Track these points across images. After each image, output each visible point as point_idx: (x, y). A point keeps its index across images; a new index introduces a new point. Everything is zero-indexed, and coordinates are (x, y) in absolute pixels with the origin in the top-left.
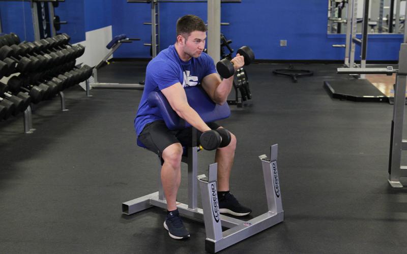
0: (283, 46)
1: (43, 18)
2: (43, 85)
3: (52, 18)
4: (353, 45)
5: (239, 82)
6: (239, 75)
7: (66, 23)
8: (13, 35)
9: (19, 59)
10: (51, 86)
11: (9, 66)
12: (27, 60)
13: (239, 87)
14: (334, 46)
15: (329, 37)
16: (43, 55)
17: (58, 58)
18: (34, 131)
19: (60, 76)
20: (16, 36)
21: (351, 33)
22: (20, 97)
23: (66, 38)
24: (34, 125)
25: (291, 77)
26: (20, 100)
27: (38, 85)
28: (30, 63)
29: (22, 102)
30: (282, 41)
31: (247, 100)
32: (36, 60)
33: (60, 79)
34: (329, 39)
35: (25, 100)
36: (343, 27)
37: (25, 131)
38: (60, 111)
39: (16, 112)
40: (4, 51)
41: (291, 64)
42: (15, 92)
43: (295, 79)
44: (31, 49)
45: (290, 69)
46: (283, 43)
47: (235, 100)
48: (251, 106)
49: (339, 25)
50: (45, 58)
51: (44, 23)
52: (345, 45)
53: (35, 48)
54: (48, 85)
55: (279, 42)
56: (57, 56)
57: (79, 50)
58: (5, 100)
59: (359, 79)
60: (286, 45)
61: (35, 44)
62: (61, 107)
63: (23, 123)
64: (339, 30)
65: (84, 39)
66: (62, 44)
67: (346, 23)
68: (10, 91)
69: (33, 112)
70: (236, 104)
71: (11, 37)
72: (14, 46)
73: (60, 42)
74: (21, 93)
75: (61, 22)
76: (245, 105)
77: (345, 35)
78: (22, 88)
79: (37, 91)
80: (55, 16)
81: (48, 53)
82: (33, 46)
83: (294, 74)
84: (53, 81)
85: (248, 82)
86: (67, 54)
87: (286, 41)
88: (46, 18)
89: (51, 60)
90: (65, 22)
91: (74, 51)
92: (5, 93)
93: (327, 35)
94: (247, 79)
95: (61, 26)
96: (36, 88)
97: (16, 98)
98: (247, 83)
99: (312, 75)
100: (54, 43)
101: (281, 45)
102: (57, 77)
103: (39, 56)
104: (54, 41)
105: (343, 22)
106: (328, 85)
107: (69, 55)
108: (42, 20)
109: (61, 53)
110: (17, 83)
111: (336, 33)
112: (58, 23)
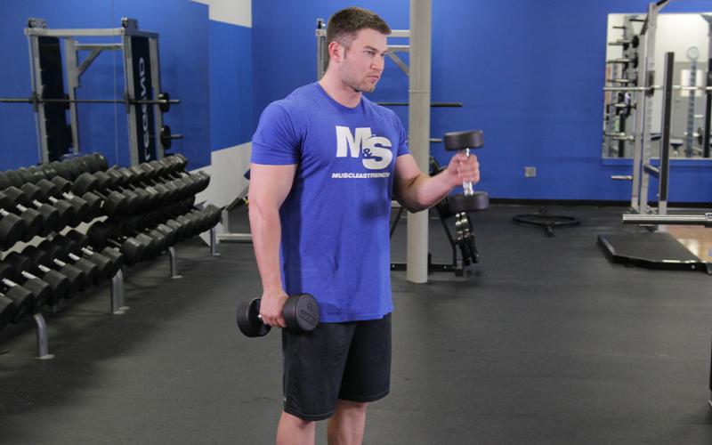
0: (529, 177)
1: (145, 128)
2: (142, 235)
3: (159, 130)
4: (646, 176)
5: (459, 235)
6: (458, 223)
7: (181, 138)
8: (97, 156)
9: (107, 194)
10: (155, 238)
11: (90, 206)
12: (118, 196)
13: (458, 242)
14: (613, 177)
15: (603, 163)
16: (144, 188)
17: (168, 193)
18: (126, 311)
19: (170, 222)
20: (102, 157)
21: (642, 156)
22: (107, 254)
23: (182, 162)
24: (128, 301)
25: (544, 227)
26: (107, 260)
27: (134, 236)
28: (124, 201)
29: (110, 263)
30: (528, 168)
31: (472, 265)
32: (133, 196)
33: (170, 227)
34: (606, 166)
35: (114, 261)
36: (627, 146)
37: (112, 310)
38: (169, 279)
39: (99, 279)
40: (83, 181)
41: (543, 207)
42: (98, 248)
43: (551, 230)
44: (125, 179)
45: (541, 214)
46: (530, 172)
47: (451, 263)
48: (478, 273)
49: (622, 143)
50: (147, 194)
51: (147, 136)
52: (632, 175)
53: (132, 177)
54: (151, 236)
55: (524, 171)
56: (166, 190)
57: (201, 181)
58: (83, 260)
59: (656, 231)
60: (534, 175)
61: (132, 171)
62: (169, 272)
63: (109, 298)
64: (621, 153)
65: (208, 162)
66: (175, 171)
67: (634, 141)
68: (91, 246)
69: (126, 279)
70: (453, 271)
71: (94, 159)
72: (100, 173)
73: (171, 167)
74: (108, 249)
75: (173, 136)
76: (469, 273)
77: (632, 161)
78: (109, 240)
79: (133, 245)
80: (163, 126)
81: (152, 185)
82: (128, 174)
83: (548, 222)
84: (159, 231)
85: (473, 234)
86: (181, 187)
87: (535, 169)
88: (149, 128)
89: (157, 196)
90: (179, 135)
91: (192, 182)
92: (83, 249)
93: (602, 160)
94: (471, 231)
95: (173, 141)
96: (132, 241)
97: (100, 257)
98: (472, 237)
99: (577, 224)
100: (162, 169)
101: (527, 175)
102: (165, 223)
103: (138, 190)
104: (161, 167)
105: (629, 140)
106: (605, 241)
107: (185, 188)
108: (144, 132)
109: (172, 185)
110: (102, 232)
111: (616, 157)
112: (167, 137)
